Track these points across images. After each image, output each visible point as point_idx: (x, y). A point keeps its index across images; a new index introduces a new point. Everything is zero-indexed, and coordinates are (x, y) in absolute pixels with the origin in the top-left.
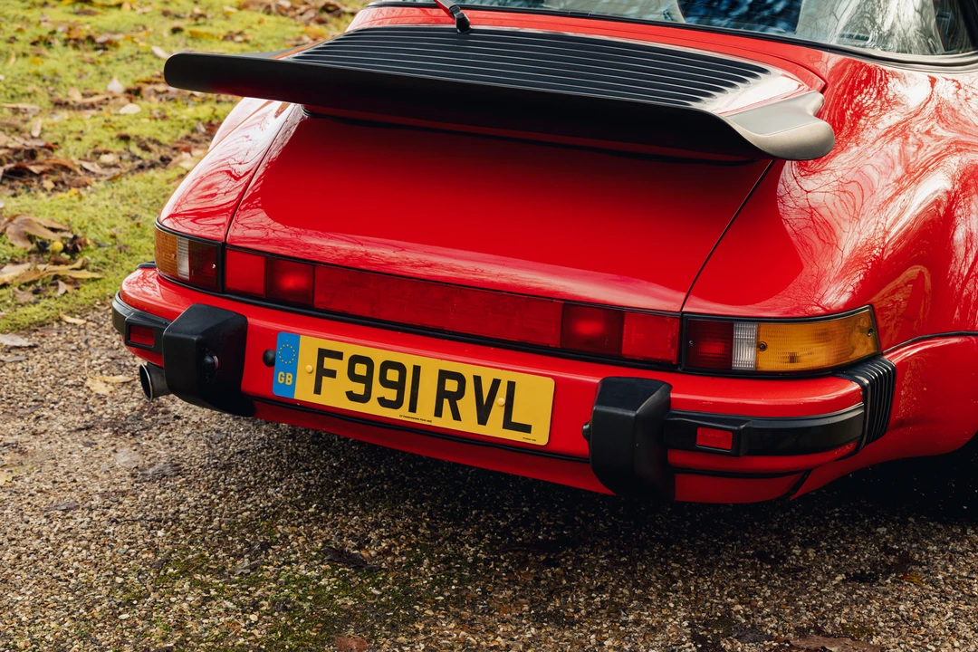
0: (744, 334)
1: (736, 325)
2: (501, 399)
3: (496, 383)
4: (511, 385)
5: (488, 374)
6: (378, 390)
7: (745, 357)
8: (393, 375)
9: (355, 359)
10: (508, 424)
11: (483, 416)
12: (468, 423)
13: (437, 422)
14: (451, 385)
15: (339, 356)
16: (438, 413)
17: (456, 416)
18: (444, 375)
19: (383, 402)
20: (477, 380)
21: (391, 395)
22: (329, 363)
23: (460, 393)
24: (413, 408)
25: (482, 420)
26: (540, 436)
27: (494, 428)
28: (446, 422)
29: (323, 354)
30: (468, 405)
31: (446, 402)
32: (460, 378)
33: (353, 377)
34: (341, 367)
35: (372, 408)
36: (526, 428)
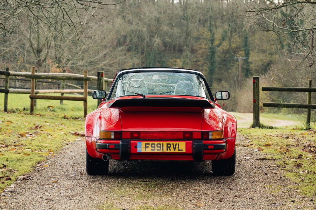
0: (210, 133)
1: (209, 132)
2: (177, 146)
3: (176, 144)
4: (179, 144)
5: (175, 143)
6: (156, 148)
7: (210, 137)
8: (159, 145)
9: (152, 144)
10: (179, 150)
11: (175, 149)
12: (172, 151)
13: (167, 151)
14: (169, 146)
15: (149, 144)
16: (167, 150)
17: (170, 150)
18: (167, 144)
19: (158, 150)
20: (173, 144)
21: (159, 149)
22: (147, 145)
23: (170, 147)
24: (163, 150)
25: (175, 150)
26: (184, 151)
27: (177, 151)
28: (169, 151)
29: (146, 144)
30: (172, 148)
31: (168, 148)
32: (170, 144)
33: (152, 147)
34: (150, 146)
35: (156, 151)
36: (182, 150)
